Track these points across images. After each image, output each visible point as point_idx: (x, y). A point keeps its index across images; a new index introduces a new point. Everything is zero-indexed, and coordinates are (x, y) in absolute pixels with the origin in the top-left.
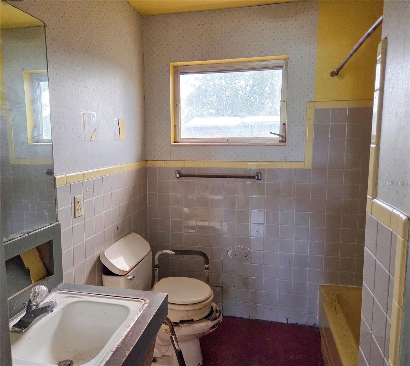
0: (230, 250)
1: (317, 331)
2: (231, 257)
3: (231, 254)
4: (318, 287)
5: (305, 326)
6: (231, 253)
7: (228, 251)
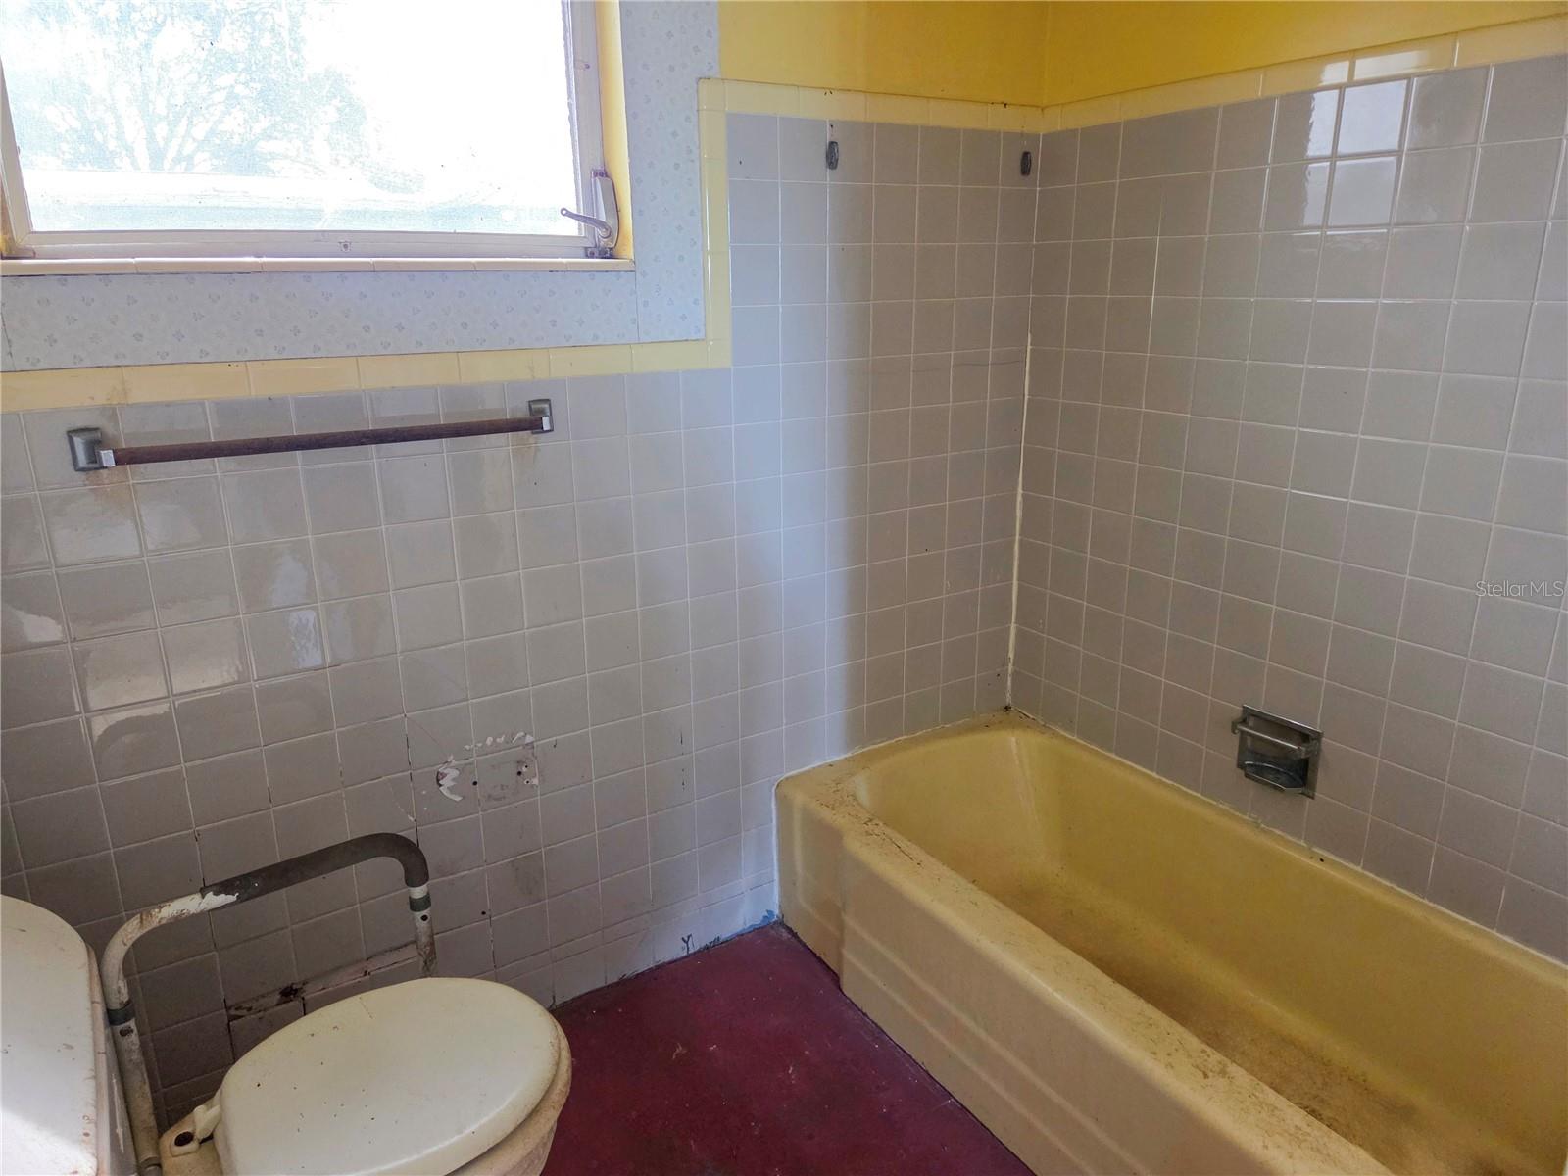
0: (445, 772)
1: (785, 935)
2: (458, 798)
3: (452, 784)
4: (773, 790)
5: (742, 935)
6: (453, 780)
7: (439, 777)
